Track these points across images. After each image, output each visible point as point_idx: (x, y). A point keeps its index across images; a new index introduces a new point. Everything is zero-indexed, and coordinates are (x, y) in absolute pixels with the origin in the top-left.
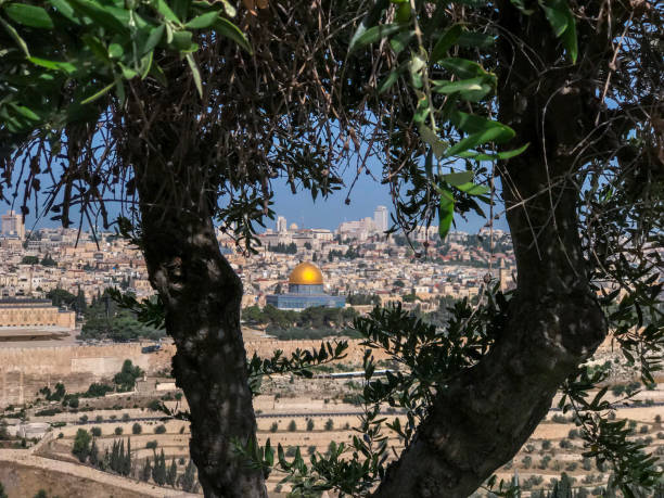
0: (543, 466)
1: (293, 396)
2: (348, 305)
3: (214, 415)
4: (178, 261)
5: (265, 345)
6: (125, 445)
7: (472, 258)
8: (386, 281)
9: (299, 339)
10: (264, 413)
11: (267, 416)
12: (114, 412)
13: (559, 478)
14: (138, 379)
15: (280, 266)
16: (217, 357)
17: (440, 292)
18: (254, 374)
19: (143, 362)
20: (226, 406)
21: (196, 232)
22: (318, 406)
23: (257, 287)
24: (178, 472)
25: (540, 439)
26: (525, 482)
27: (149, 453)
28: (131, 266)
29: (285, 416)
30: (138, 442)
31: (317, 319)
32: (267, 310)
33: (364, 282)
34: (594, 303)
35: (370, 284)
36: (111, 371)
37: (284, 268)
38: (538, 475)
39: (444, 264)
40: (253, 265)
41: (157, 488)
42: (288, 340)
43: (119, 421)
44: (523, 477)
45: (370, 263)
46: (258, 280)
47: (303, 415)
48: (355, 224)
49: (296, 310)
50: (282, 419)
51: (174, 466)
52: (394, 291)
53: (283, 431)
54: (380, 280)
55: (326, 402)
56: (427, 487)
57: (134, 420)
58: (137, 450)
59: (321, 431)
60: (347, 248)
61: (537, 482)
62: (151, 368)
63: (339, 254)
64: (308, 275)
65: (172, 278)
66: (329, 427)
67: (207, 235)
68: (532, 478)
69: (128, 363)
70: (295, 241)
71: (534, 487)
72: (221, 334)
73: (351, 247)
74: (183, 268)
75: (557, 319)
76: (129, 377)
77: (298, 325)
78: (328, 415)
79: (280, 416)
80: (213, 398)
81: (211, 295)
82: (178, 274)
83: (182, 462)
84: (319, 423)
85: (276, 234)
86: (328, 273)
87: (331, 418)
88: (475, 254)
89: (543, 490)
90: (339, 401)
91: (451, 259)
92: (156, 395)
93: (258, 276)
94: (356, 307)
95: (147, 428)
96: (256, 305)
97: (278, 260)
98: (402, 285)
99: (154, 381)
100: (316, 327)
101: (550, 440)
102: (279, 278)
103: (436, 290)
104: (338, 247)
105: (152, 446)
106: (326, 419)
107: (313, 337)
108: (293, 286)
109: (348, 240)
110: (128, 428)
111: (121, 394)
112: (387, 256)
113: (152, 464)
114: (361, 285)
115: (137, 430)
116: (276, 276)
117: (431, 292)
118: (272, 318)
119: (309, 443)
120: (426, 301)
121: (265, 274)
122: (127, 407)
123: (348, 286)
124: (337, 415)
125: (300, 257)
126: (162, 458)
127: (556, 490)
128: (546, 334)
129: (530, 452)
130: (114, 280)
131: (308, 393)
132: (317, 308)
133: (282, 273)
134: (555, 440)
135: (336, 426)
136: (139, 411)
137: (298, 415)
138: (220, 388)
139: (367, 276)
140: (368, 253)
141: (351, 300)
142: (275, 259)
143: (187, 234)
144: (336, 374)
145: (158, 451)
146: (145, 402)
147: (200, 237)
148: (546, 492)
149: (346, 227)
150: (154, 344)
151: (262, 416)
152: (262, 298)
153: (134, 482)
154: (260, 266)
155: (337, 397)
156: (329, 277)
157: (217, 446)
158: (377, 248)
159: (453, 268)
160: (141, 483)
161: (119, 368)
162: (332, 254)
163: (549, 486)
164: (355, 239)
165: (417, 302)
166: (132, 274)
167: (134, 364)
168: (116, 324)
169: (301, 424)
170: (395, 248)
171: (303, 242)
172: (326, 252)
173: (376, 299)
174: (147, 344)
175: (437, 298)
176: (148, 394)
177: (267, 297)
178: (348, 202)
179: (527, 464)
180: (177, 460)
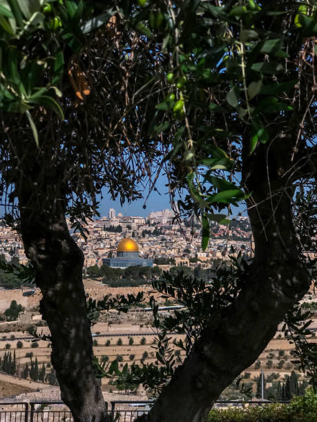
0: (280, 367)
1: (120, 323)
2: (155, 265)
3: (66, 337)
4: (43, 241)
5: (101, 290)
6: (12, 355)
7: (234, 235)
8: (179, 249)
9: (124, 286)
10: (101, 334)
11: (103, 336)
12: (5, 334)
13: (290, 374)
14: (20, 313)
15: (111, 240)
16: (67, 301)
17: (213, 256)
18: (91, 310)
19: (23, 302)
20: (73, 331)
21: (54, 222)
22: (136, 329)
23: (97, 253)
24: (46, 372)
25: (278, 350)
26: (269, 377)
27: (28, 360)
28: (16, 240)
29: (115, 335)
30: (21, 353)
31: (135, 274)
32: (103, 268)
33: (165, 250)
34: (302, 266)
35: (168, 251)
36: (3, 307)
37: (114, 242)
38: (276, 373)
39: (215, 238)
40: (94, 239)
41: (32, 383)
42: (117, 287)
43: (9, 340)
44: (268, 373)
45: (169, 238)
46: (97, 249)
47: (126, 335)
48: (160, 214)
49: (122, 268)
50: (113, 337)
51: (44, 368)
52: (184, 256)
53: (113, 345)
54: (175, 249)
55: (141, 326)
56: (200, 382)
57: (18, 339)
58: (19, 358)
59: (138, 345)
60: (154, 228)
61: (276, 377)
62: (29, 305)
63: (149, 232)
64: (129, 246)
65: (39, 251)
66: (143, 342)
67: (61, 224)
68: (273, 374)
69: (14, 303)
70: (121, 224)
71: (274, 380)
72: (70, 286)
73: (156, 228)
74: (46, 245)
75: (280, 276)
76: (15, 311)
77: (123, 277)
78: (143, 335)
79: (112, 335)
80: (65, 326)
81: (64, 262)
82: (43, 248)
83: (49, 366)
84: (137, 340)
85: (109, 220)
86: (142, 244)
87: (144, 336)
88: (235, 232)
89: (280, 382)
90: (149, 326)
91: (220, 235)
92: (32, 323)
93: (97, 247)
94: (160, 266)
95: (27, 344)
96: (96, 265)
97: (110, 236)
98: (189, 252)
99: (30, 314)
100: (135, 279)
101: (284, 350)
102: (110, 248)
103: (211, 255)
104: (148, 228)
105: (29, 355)
106: (141, 337)
107: (133, 285)
108: (120, 253)
109: (155, 224)
110: (14, 344)
111: (9, 323)
112: (179, 233)
113: (30, 367)
114: (163, 252)
115: (20, 346)
116: (109, 246)
117: (207, 256)
118: (106, 273)
119: (130, 353)
120: (204, 262)
121: (102, 245)
122: (13, 331)
123: (154, 253)
124: (148, 335)
125: (124, 235)
126: (36, 363)
127: (288, 382)
128: (273, 286)
129: (271, 358)
130: (5, 250)
131: (129, 320)
132: (135, 267)
133: (113, 245)
134: (287, 350)
135: (147, 342)
136: (21, 333)
137: (123, 335)
138: (70, 321)
139: (166, 246)
140: (167, 232)
141: (156, 261)
142: (108, 236)
143: (49, 224)
144: (147, 309)
145: (34, 359)
146: (25, 327)
147: (57, 226)
148: (281, 384)
149: (153, 215)
150: (30, 290)
151: (100, 336)
152: (100, 260)
153: (17, 379)
154: (98, 240)
155: (148, 323)
156: (143, 247)
157: (68, 357)
158: (173, 228)
159: (222, 241)
160: (22, 380)
161: (8, 306)
162: (145, 232)
163: (283, 379)
164: (159, 223)
165: (199, 262)
166: (17, 246)
167: (18, 303)
168: (6, 278)
169: (125, 340)
170: (184, 228)
171: (126, 225)
172: (140, 231)
173: (173, 261)
174: (27, 290)
175: (212, 260)
176: (27, 322)
177: (103, 260)
178: (144, 207)
179: (269, 365)
180: (46, 365)
